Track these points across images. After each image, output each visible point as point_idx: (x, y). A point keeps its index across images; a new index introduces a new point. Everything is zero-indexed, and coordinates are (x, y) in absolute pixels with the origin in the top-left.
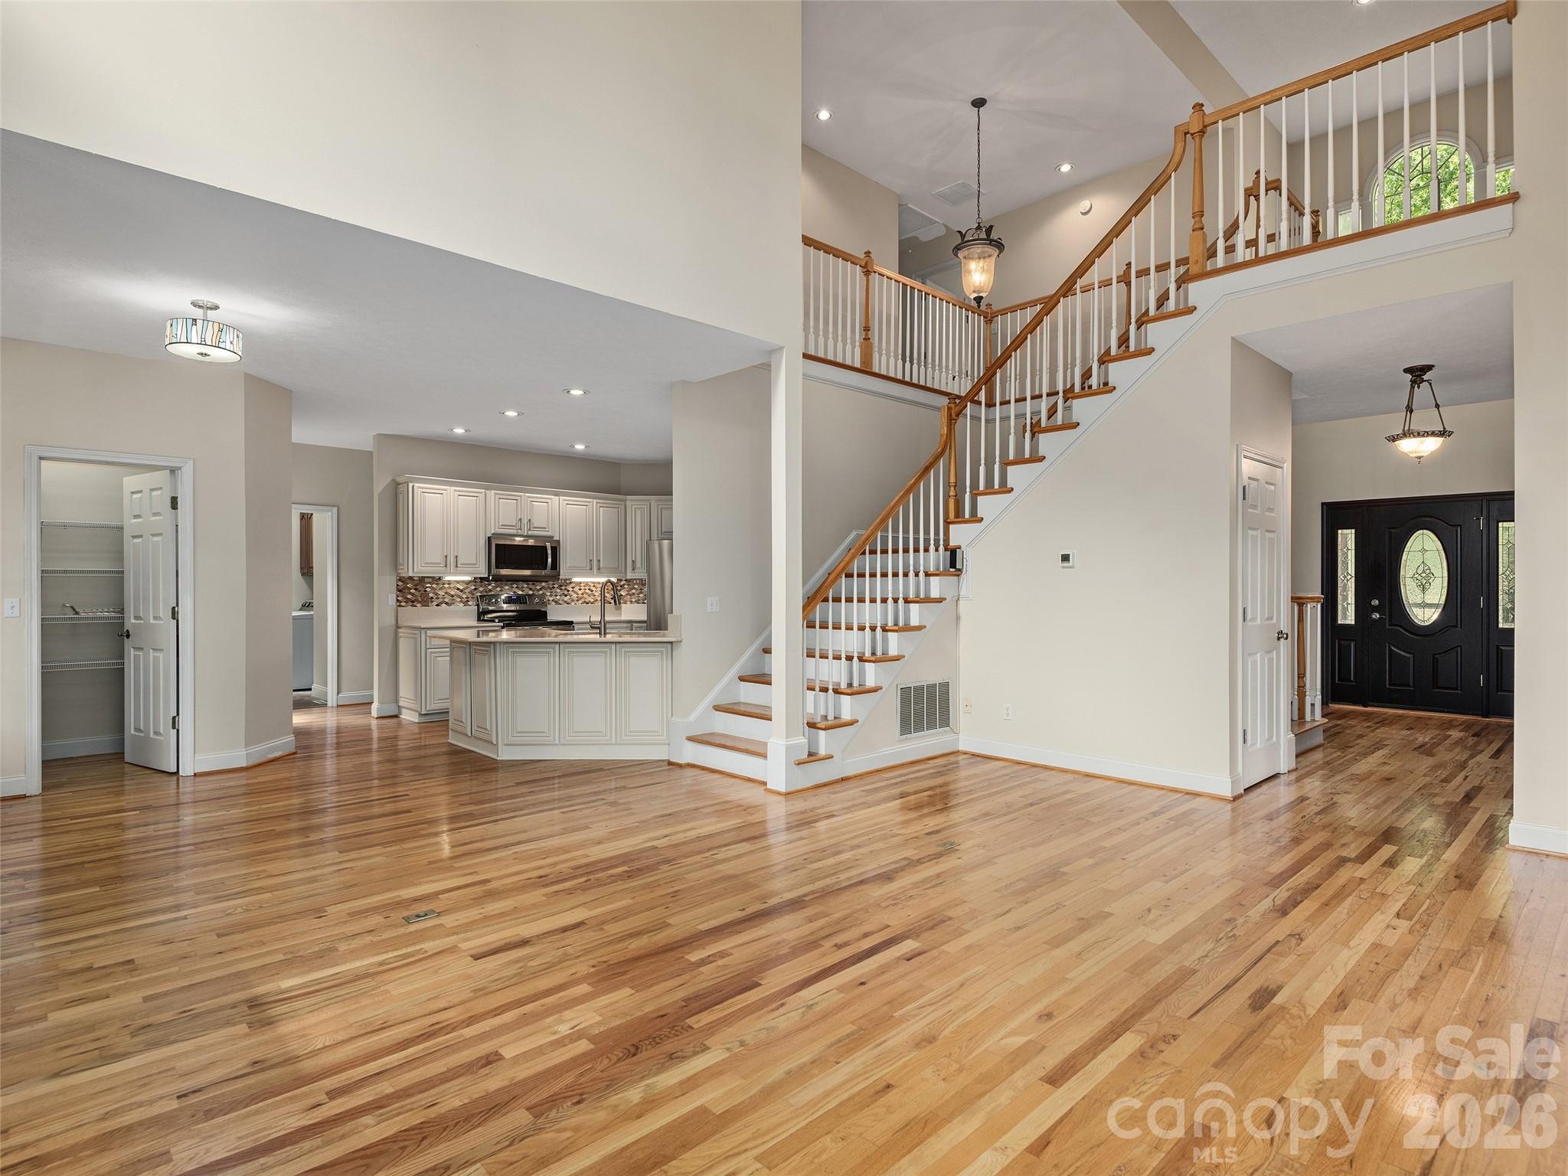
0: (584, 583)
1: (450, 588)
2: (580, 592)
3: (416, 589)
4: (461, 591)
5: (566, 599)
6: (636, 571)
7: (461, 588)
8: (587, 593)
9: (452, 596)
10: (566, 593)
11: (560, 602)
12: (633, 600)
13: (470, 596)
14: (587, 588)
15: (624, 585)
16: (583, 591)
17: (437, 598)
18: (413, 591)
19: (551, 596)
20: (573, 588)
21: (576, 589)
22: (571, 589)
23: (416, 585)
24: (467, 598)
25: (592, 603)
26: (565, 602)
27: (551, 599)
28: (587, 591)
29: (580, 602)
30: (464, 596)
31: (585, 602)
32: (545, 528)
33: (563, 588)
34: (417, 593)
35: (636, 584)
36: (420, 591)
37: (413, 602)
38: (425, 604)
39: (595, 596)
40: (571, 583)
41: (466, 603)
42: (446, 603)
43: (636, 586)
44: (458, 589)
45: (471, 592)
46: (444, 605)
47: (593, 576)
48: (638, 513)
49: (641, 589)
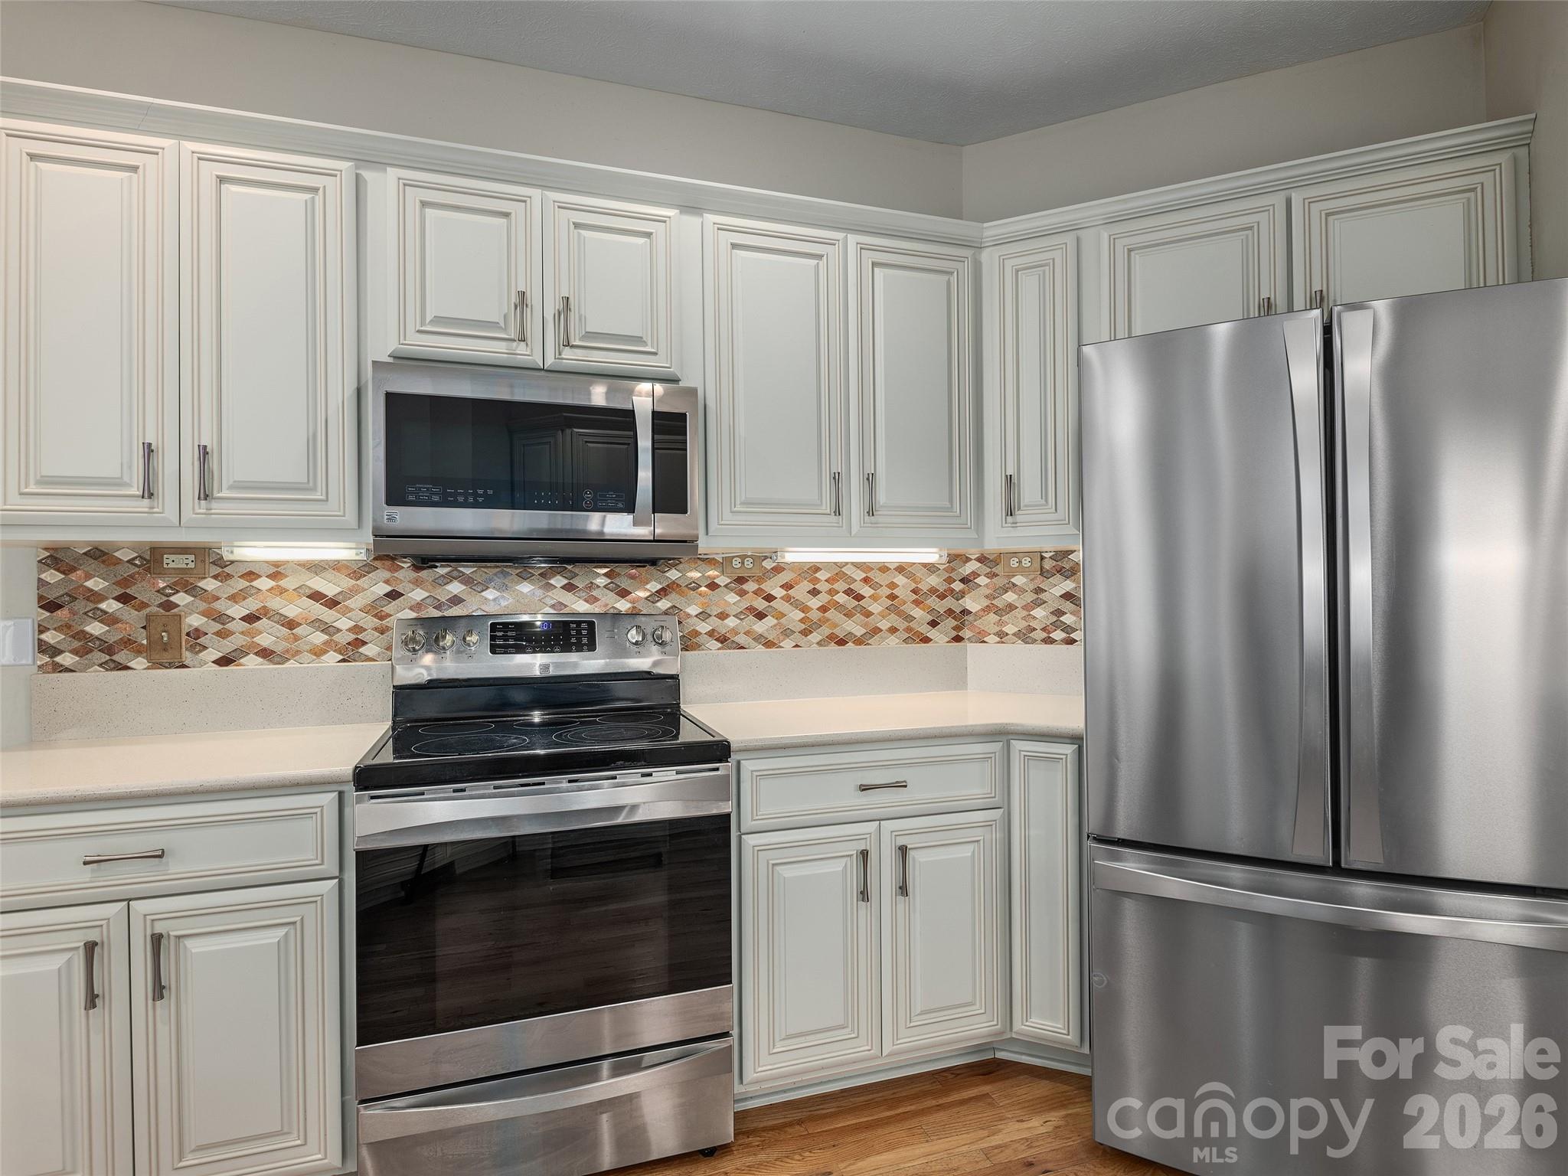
0: (828, 565)
1: (282, 591)
2: (814, 603)
3: (124, 599)
4: (332, 603)
5: (760, 627)
6: (1019, 516)
7: (330, 590)
8: (838, 606)
9: (291, 624)
10: (761, 604)
11: (741, 639)
12: (1010, 629)
13: (369, 622)
14: (841, 586)
15: (975, 575)
16: (823, 599)
17: (222, 634)
18: (111, 606)
19: (704, 616)
20: (787, 586)
21: (800, 592)
22: (778, 592)
23: (126, 582)
24: (357, 629)
25: (859, 642)
26: (758, 638)
27: (704, 627)
28: (841, 598)
29: (815, 637)
30: (344, 624)
31: (832, 637)
32: (639, 340)
33: (750, 586)
34: (132, 617)
35: (1021, 570)
36: (143, 605)
37: (109, 650)
38: (166, 657)
39: (868, 614)
40: (778, 569)
41: (352, 650)
42: (265, 653)
43: (1019, 580)
44: (316, 596)
45: (375, 610)
46: (252, 662)
47: (849, 540)
48: (1030, 283)
49: (1039, 590)
